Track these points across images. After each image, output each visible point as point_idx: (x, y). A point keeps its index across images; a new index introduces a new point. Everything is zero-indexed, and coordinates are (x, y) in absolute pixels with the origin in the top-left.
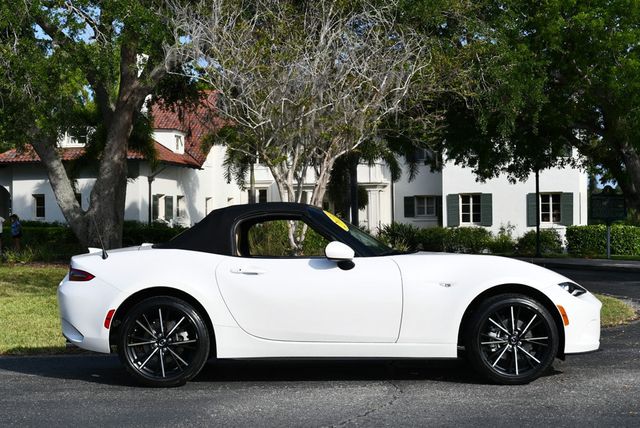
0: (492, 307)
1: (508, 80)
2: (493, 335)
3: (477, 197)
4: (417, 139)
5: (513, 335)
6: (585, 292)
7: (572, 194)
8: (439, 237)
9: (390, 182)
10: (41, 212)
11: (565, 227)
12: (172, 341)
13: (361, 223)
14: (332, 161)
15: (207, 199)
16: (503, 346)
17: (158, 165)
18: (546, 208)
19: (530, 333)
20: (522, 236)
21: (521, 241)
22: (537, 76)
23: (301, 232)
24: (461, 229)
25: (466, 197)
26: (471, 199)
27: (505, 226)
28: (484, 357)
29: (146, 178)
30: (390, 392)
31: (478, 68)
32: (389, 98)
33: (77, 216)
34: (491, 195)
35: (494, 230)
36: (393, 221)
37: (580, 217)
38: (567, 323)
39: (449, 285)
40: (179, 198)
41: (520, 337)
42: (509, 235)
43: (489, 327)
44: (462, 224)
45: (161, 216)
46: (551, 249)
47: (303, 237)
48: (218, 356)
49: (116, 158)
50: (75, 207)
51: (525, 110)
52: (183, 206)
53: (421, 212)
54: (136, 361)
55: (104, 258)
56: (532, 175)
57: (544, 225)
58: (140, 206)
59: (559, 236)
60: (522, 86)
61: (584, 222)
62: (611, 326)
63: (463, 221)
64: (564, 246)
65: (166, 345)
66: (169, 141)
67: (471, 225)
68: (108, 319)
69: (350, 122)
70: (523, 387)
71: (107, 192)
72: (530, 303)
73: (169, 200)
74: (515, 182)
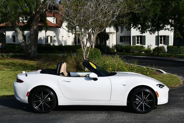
0: (137, 92)
1: (149, 7)
2: (137, 99)
3: (141, 37)
4: (122, 25)
5: (143, 100)
6: (164, 86)
7: (169, 36)
8: (130, 48)
9: (116, 32)
10: (14, 41)
11: (167, 46)
12: (46, 101)
13: (107, 44)
14: (96, 35)
15: (63, 37)
16: (140, 103)
17: (48, 27)
18: (161, 40)
19: (148, 99)
20: (154, 48)
21: (154, 50)
22: (158, 6)
23: (87, 55)
24: (136, 46)
25: (138, 37)
26: (139, 37)
27: (149, 45)
28: (134, 106)
29: (45, 31)
30: (107, 116)
31: (140, 3)
32: (113, 16)
33: (24, 44)
34: (145, 36)
35: (146, 46)
36: (116, 43)
37: (171, 43)
38: (158, 96)
39: (125, 85)
40: (54, 36)
41: (145, 100)
42: (150, 48)
43: (136, 97)
44: (137, 45)
45: (49, 41)
46: (162, 52)
47: (88, 57)
48: (59, 105)
49: (35, 28)
50: (23, 42)
51: (154, 16)
52: (55, 39)
53: (125, 41)
54: (35, 106)
55: (26, 76)
56: (157, 32)
57: (160, 45)
58: (42, 38)
59: (165, 48)
60: (153, 9)
61: (172, 45)
62: (175, 87)
63: (137, 43)
64: (166, 51)
65: (44, 102)
66: (51, 20)
67: (139, 45)
68: (27, 94)
69: (101, 24)
70: (145, 115)
71: (32, 38)
72: (148, 91)
73: (51, 37)
74: (151, 34)
